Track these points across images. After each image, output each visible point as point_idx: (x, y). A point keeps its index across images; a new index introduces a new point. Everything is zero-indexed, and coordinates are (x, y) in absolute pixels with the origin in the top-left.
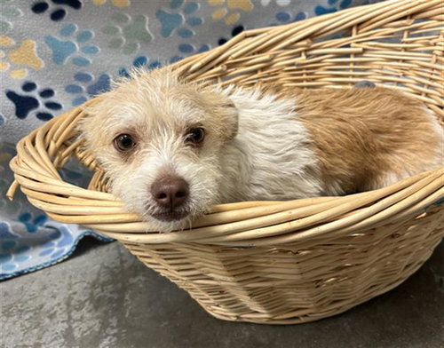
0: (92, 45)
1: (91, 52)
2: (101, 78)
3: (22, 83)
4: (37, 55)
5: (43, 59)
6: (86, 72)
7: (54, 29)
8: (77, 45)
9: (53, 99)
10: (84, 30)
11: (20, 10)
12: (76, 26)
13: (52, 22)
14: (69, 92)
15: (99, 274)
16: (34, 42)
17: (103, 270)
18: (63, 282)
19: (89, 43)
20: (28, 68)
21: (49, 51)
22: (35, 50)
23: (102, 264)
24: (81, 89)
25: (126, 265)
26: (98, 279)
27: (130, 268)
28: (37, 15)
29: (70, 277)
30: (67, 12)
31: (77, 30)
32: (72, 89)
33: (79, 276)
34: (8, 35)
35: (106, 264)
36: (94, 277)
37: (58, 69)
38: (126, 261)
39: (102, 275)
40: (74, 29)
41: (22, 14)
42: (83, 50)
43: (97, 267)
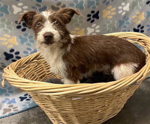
0: (33, 40)
1: (32, 42)
2: (34, 50)
3: (10, 49)
4: (16, 41)
5: (18, 42)
6: (30, 48)
7: (22, 34)
8: (28, 39)
9: (19, 55)
10: (31, 35)
11: (13, 27)
12: (29, 34)
13: (22, 32)
14: (25, 53)
15: (21, 120)
16: (16, 37)
17: (23, 118)
18: (8, 121)
19: (32, 39)
20: (13, 44)
21: (20, 40)
22: (15, 39)
23: (23, 116)
24: (28, 52)
25: (30, 118)
26: (20, 121)
27: (32, 119)
28: (18, 29)
29: (11, 119)
30: (27, 29)
31: (29, 35)
32: (25, 52)
33: (14, 119)
34: (9, 34)
35: (24, 116)
36: (19, 121)
37: (22, 46)
38: (30, 116)
39: (22, 120)
40: (28, 34)
41: (13, 29)
42: (30, 41)
43: (20, 117)
